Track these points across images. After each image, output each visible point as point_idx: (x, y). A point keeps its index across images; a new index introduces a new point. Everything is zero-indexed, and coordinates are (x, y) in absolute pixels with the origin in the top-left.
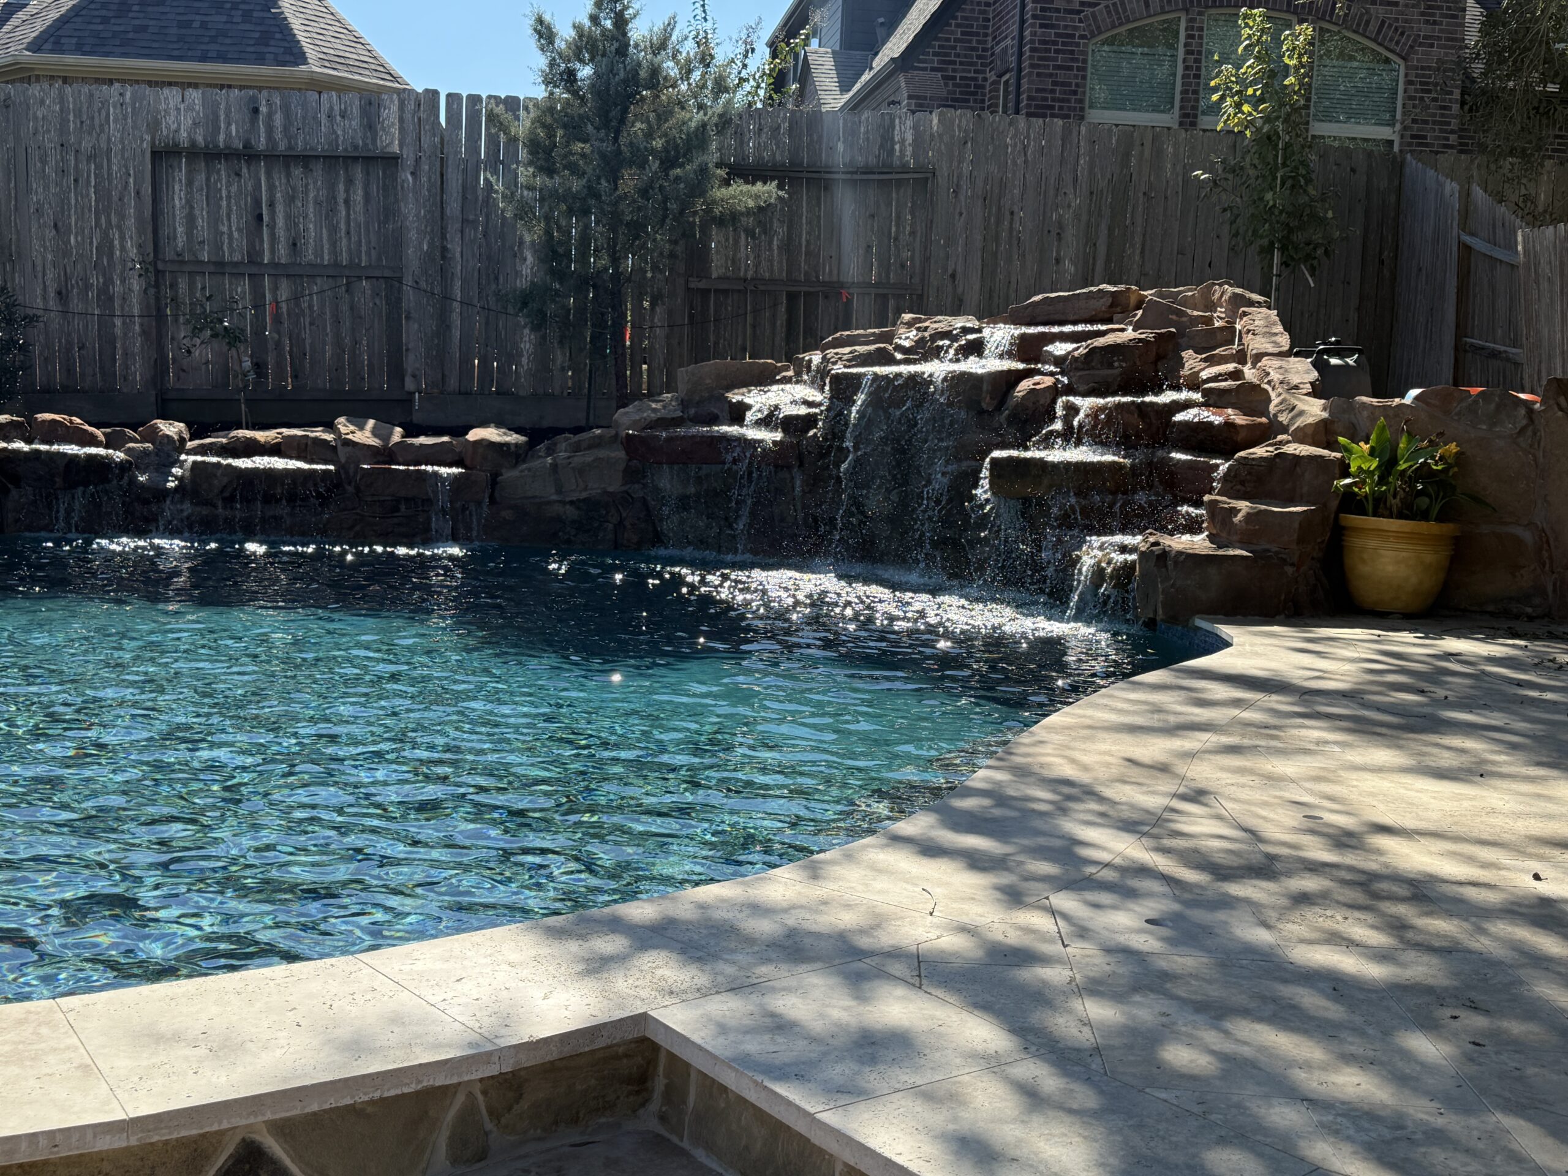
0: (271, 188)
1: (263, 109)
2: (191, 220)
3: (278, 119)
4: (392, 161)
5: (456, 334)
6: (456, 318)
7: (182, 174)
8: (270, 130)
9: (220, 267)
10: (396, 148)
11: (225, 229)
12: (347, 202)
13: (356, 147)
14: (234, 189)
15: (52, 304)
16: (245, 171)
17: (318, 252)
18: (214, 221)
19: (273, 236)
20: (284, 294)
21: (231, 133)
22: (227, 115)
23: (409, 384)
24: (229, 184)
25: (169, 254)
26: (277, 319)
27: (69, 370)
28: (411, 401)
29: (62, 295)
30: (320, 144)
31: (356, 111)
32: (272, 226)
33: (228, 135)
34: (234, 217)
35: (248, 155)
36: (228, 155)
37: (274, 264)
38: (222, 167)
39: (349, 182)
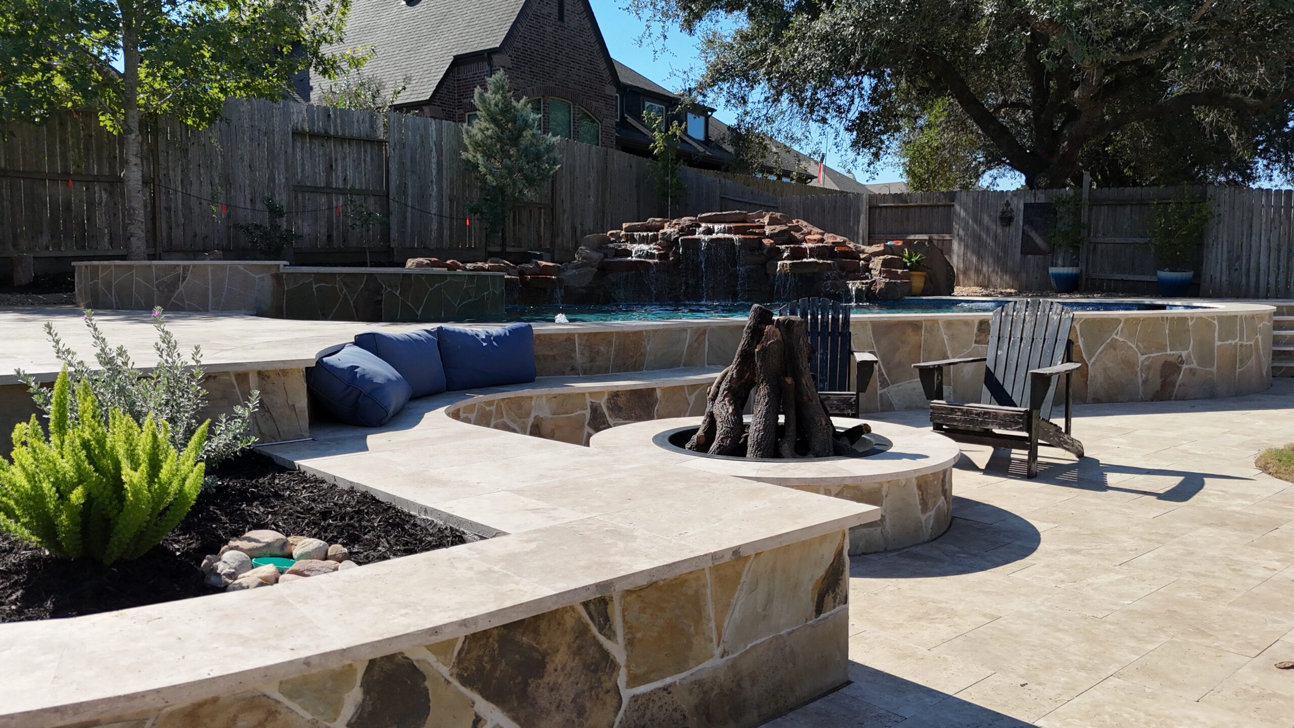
0: (336, 153)
1: (332, 116)
3: (339, 121)
4: (381, 143)
7: (299, 145)
8: (335, 126)
9: (316, 190)
10: (383, 138)
11: (317, 171)
12: (364, 161)
13: (367, 136)
14: (321, 152)
16: (325, 144)
18: (314, 167)
19: (336, 175)
22: (318, 118)
23: (392, 245)
24: (319, 150)
26: (338, 215)
28: (392, 252)
29: (252, 201)
30: (355, 133)
32: (336, 171)
33: (319, 126)
34: (321, 165)
35: (325, 137)
36: (319, 136)
37: (337, 188)
38: (317, 142)
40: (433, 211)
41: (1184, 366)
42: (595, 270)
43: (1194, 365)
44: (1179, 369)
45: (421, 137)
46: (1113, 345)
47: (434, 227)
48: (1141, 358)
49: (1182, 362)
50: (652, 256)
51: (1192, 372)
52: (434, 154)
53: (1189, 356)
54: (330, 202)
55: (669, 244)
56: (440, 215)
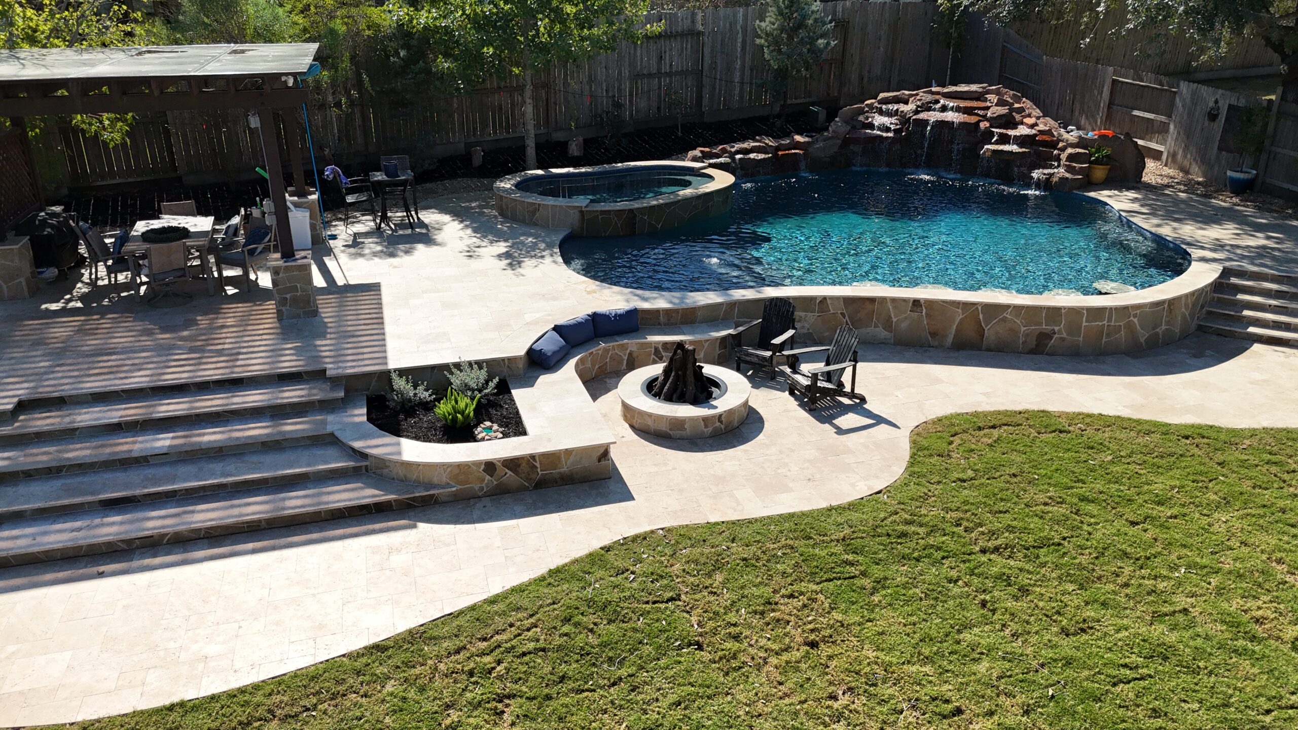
2: (642, 59)
4: (700, 33)
6: (718, 85)
9: (650, 76)
10: (700, 29)
12: (686, 49)
13: (689, 30)
14: (655, 49)
15: (605, 94)
16: (658, 41)
17: (677, 67)
18: (649, 60)
19: (665, 63)
20: (667, 82)
23: (703, 110)
25: (636, 73)
29: (607, 91)
30: (680, 29)
32: (665, 60)
34: (654, 57)
36: (654, 37)
37: (665, 72)
38: (651, 41)
39: (687, 42)
40: (736, 80)
41: (1056, 336)
42: (840, 142)
43: (1065, 335)
44: (1051, 338)
45: (731, 25)
46: (1004, 320)
47: (737, 92)
48: (1023, 329)
49: (1055, 333)
50: (888, 130)
51: (1063, 339)
52: (740, 35)
53: (1060, 331)
54: (660, 83)
55: (904, 120)
56: (742, 83)
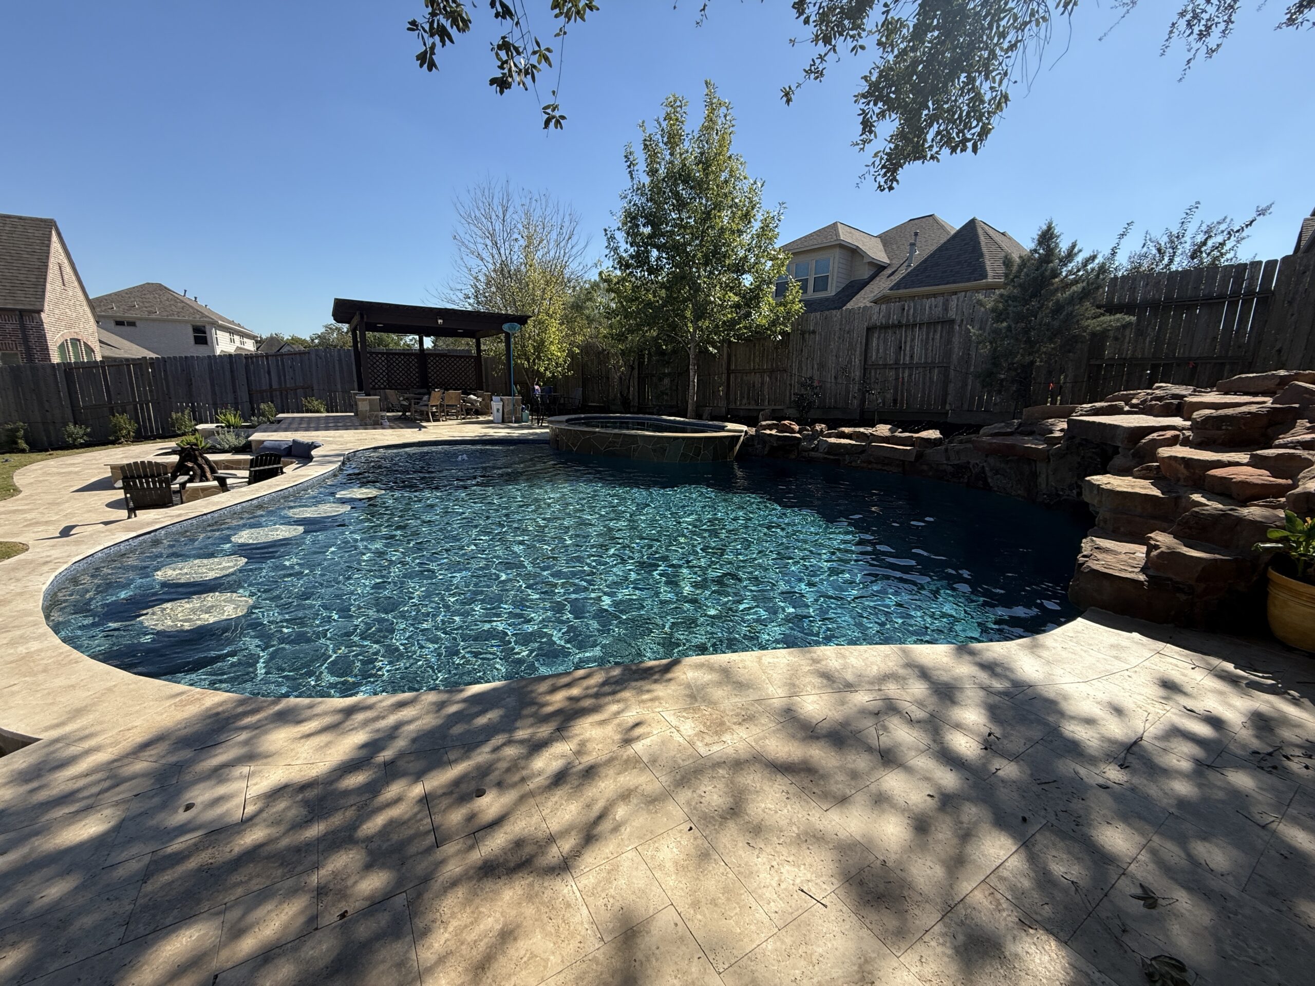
0: (906, 336)
1: (906, 308)
2: (878, 350)
3: (911, 311)
4: (952, 322)
5: (970, 387)
6: (970, 382)
7: (876, 335)
9: (885, 366)
10: (954, 317)
11: (889, 352)
12: (933, 339)
13: (939, 318)
14: (893, 338)
15: (833, 380)
16: (897, 331)
17: (920, 359)
18: (885, 350)
19: (905, 354)
20: (906, 374)
21: (894, 319)
22: (894, 313)
23: (948, 407)
25: (870, 363)
26: (903, 383)
27: (836, 402)
28: (947, 413)
29: (836, 378)
30: (926, 318)
31: (941, 304)
32: (905, 350)
34: (892, 348)
35: (899, 326)
36: (894, 326)
37: (904, 364)
38: (890, 331)
39: (935, 331)
54: (897, 375)
